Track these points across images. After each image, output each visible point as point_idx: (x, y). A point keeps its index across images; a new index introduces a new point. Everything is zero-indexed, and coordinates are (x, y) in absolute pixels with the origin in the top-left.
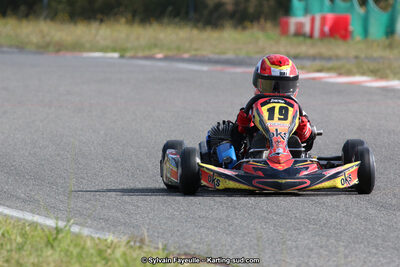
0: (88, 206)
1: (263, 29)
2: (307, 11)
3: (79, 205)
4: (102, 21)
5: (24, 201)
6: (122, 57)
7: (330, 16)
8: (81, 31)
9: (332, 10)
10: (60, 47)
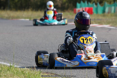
0: (19, 60)
1: (69, 12)
2: (81, 7)
3: (17, 60)
4: (24, 10)
5: (2, 59)
6: (30, 20)
7: (87, 8)
8: (19, 13)
9: (88, 6)
10: (13, 18)
